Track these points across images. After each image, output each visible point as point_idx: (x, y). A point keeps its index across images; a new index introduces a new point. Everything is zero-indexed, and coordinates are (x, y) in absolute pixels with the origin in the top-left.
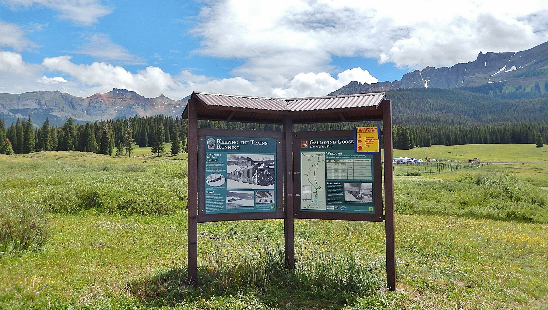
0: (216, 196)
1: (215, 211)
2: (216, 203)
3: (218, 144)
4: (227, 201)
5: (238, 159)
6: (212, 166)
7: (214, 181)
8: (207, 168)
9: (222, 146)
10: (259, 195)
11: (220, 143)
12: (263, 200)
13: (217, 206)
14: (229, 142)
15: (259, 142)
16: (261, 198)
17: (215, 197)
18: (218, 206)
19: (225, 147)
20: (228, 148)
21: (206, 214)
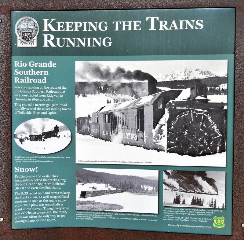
0: (44, 180)
1: (42, 220)
2: (46, 199)
3: (46, 33)
4: (78, 194)
5: (106, 74)
6: (31, 98)
7: (38, 138)
8: (17, 102)
9: (58, 39)
10: (174, 182)
11: (53, 29)
12: (188, 198)
13: (47, 207)
14: (79, 25)
15: (174, 22)
16: (179, 193)
17: (43, 182)
18: (51, 207)
19: (66, 40)
20: (76, 44)
21: (13, 227)
